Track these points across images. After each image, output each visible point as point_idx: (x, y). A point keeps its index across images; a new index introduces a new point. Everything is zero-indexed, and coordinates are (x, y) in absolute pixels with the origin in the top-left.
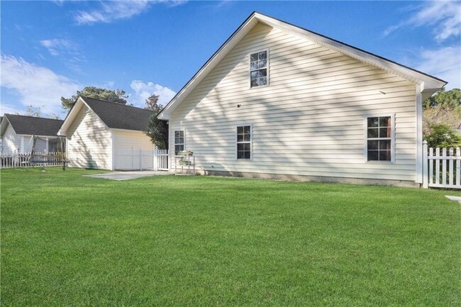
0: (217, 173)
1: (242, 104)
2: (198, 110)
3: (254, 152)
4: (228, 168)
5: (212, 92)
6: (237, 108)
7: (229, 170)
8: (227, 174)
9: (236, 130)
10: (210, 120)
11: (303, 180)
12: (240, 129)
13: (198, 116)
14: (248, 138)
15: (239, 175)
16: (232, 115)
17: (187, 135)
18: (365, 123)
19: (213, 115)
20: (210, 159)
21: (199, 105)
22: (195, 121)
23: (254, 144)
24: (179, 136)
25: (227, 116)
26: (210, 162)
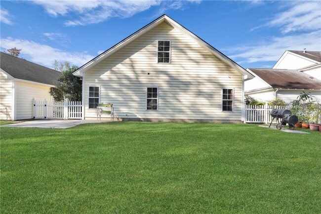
0: (130, 120)
1: (151, 73)
2: (113, 72)
3: (160, 105)
4: (139, 116)
5: (127, 61)
6: (147, 75)
7: (140, 117)
8: (139, 120)
9: (146, 90)
10: (125, 82)
11: (191, 122)
12: (149, 89)
13: (114, 77)
14: (155, 95)
15: (148, 120)
16: (143, 79)
17: (102, 91)
18: (222, 92)
19: (128, 78)
20: (124, 110)
21: (114, 69)
22: (111, 80)
23: (160, 100)
24: (94, 91)
25: (140, 80)
26: (124, 112)
